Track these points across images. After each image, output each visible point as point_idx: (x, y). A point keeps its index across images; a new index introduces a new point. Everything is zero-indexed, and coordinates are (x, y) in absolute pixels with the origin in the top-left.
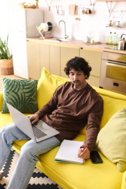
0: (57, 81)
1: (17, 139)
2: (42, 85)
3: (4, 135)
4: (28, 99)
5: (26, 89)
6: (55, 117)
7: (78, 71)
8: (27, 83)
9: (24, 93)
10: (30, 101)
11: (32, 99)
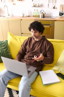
0: (19, 39)
1: (10, 79)
2: (11, 43)
3: (2, 79)
4: (5, 52)
5: (3, 46)
6: (28, 59)
7: (35, 31)
8: (2, 43)
9: (2, 49)
10: (7, 53)
11: (7, 52)
